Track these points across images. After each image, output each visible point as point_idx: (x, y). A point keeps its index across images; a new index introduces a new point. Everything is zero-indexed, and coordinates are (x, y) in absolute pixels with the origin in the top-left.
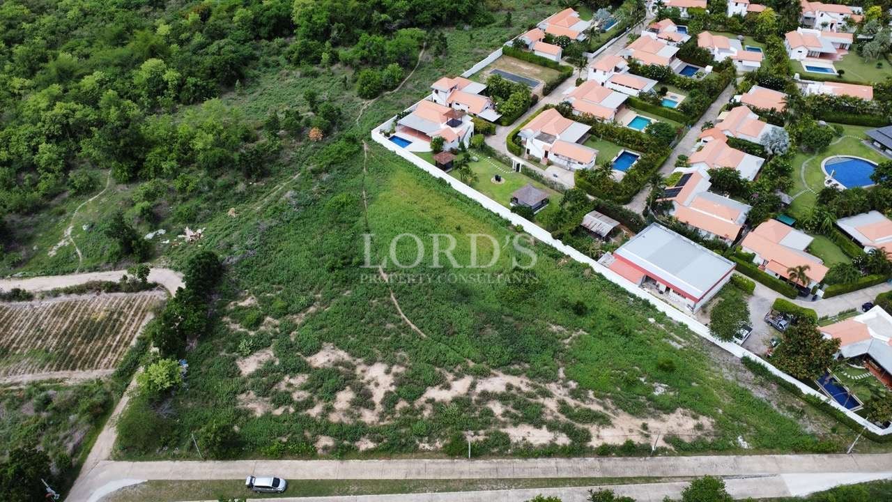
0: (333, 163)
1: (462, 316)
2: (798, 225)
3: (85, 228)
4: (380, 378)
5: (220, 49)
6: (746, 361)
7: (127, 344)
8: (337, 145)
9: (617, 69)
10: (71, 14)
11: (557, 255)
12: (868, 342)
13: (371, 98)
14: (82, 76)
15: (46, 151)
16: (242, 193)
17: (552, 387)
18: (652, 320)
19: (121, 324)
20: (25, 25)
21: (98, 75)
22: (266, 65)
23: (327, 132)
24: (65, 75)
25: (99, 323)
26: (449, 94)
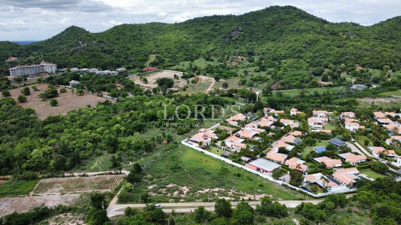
0: (170, 148)
1: (208, 178)
2: (302, 159)
3: (101, 163)
4: (185, 189)
5: (136, 123)
6: (283, 185)
7: (117, 185)
8: (171, 144)
9: (253, 127)
10: (90, 114)
11: (233, 166)
12: (316, 180)
13: (181, 135)
14: (97, 128)
15: (89, 144)
16: (145, 155)
17: (231, 190)
18: (259, 178)
19: (115, 181)
20: (77, 117)
21: (101, 128)
22: (149, 128)
23: (168, 142)
24: (92, 128)
25: (109, 181)
26: (204, 132)
